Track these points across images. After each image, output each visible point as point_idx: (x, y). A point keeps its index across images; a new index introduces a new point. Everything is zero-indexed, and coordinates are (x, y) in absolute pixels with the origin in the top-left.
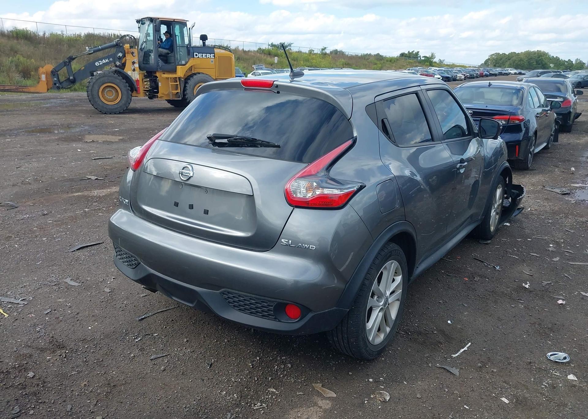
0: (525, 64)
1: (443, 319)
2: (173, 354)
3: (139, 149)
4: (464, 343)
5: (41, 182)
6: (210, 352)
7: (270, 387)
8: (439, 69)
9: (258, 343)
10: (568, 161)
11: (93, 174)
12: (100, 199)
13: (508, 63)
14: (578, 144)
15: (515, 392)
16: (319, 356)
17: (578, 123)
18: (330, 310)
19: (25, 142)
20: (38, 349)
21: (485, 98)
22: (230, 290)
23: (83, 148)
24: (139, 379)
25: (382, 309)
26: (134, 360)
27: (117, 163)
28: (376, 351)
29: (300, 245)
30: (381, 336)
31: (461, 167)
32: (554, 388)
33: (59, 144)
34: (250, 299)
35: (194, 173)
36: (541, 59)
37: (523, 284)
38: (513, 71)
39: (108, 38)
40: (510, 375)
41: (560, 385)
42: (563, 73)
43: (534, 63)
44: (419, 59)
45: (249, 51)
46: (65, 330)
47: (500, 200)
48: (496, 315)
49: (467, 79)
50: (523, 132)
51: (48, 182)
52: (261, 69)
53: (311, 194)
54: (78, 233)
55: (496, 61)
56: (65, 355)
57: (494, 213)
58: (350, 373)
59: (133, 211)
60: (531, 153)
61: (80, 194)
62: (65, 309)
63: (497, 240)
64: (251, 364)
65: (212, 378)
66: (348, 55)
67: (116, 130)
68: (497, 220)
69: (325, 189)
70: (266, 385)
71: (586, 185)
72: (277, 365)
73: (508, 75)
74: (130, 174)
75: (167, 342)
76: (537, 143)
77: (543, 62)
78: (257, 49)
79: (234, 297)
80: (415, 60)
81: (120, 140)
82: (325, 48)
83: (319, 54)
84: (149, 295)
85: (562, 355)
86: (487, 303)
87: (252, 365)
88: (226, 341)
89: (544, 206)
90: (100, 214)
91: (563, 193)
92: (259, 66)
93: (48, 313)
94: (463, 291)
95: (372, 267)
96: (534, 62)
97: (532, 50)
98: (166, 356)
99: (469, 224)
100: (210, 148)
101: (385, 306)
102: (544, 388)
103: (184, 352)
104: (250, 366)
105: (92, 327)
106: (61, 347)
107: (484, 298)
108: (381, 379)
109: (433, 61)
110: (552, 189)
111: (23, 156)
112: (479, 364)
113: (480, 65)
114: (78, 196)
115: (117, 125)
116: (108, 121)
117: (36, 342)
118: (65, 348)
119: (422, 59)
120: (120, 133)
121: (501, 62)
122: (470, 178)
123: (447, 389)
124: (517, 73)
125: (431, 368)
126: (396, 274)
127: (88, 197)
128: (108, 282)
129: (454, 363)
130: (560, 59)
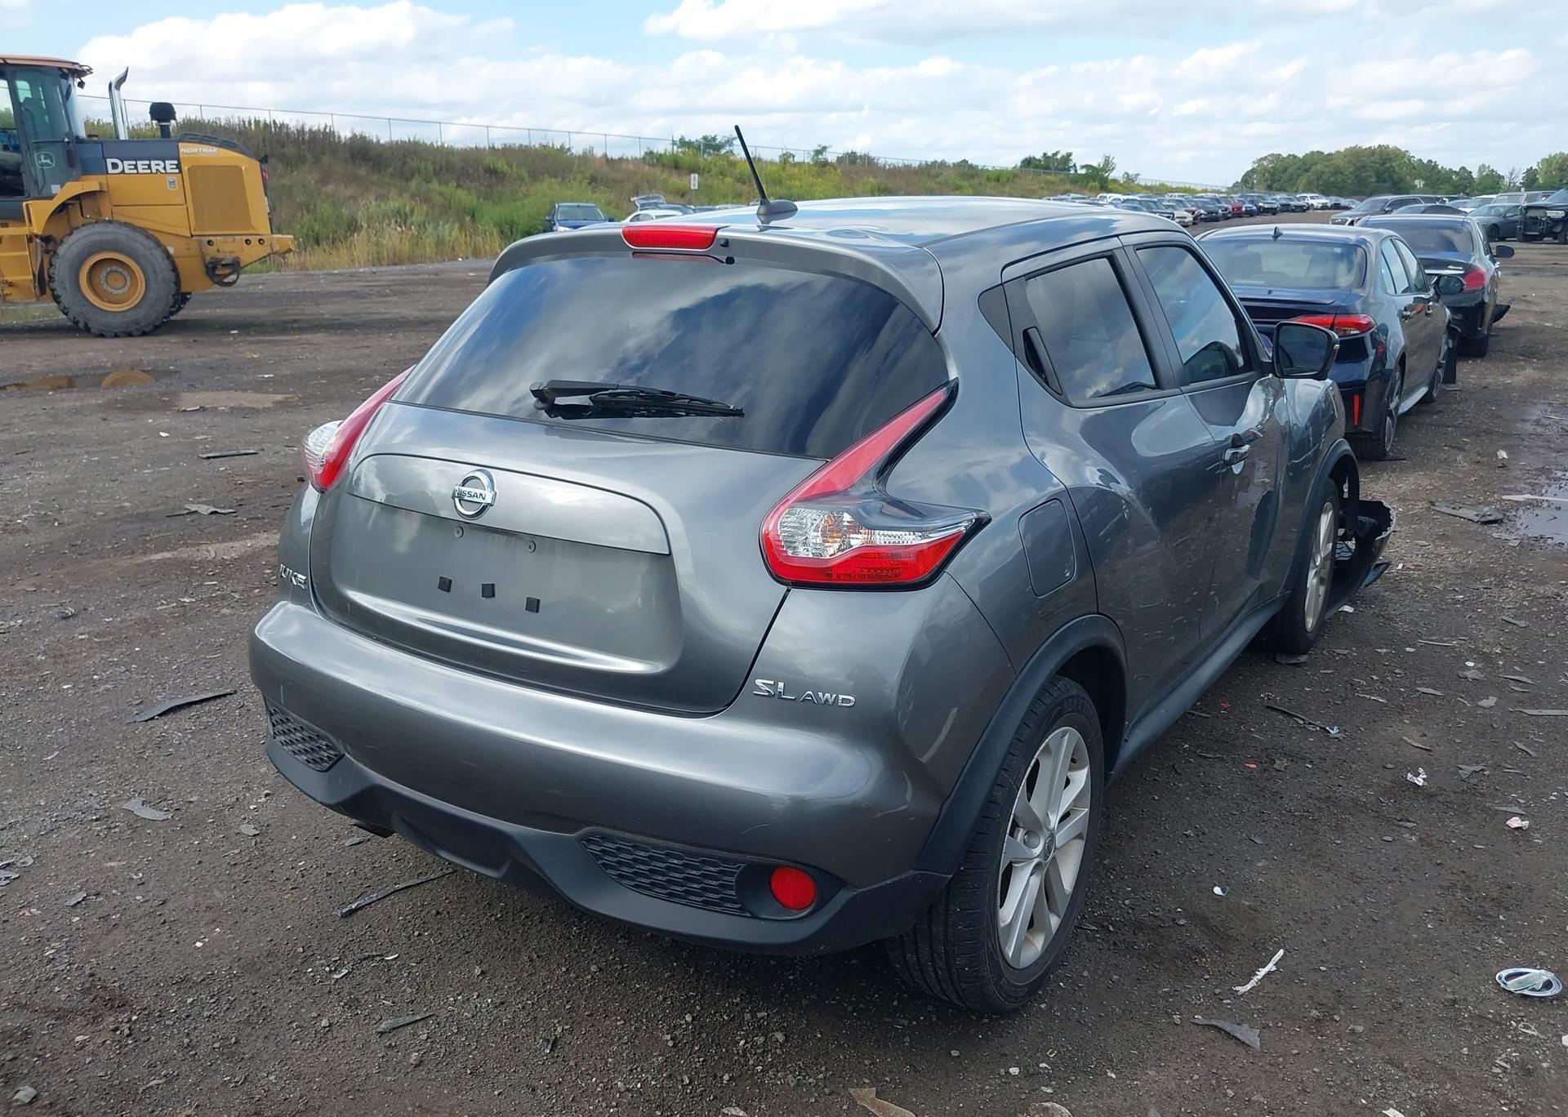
0: (1349, 181)
1: (1200, 882)
2: (443, 1014)
3: (334, 430)
4: (1265, 949)
5: (56, 524)
6: (549, 1003)
7: (728, 1104)
8: (1126, 197)
9: (686, 972)
10: (1488, 432)
11: (204, 499)
12: (224, 569)
13: (1304, 181)
14: (1509, 388)
15: (1422, 1091)
16: (862, 1006)
17: (1501, 333)
18: (896, 879)
19: (12, 414)
20: (48, 1012)
21: (1264, 270)
22: (607, 831)
23: (176, 429)
24: (345, 1094)
25: (1038, 865)
26: (329, 1036)
27: (272, 466)
28: (1024, 986)
29: (809, 695)
30: (1035, 942)
31: (1236, 458)
32: (1529, 1073)
33: (110, 418)
34: (668, 855)
35: (496, 493)
36: (1388, 168)
37: (1409, 775)
38: (1318, 201)
39: (240, 132)
40: (1401, 1040)
41: (1545, 1065)
42: (1448, 203)
43: (1370, 180)
44: (1072, 172)
45: (621, 160)
46: (128, 952)
47: (1328, 542)
48: (1345, 865)
49: (1201, 224)
50: (1372, 358)
51: (76, 525)
52: (656, 206)
53: (836, 546)
54: (162, 668)
55: (1273, 175)
56: (130, 1028)
57: (1315, 581)
58: (955, 1053)
59: (319, 605)
60: (1390, 414)
61: (167, 555)
62: (126, 891)
63: (1325, 652)
64: (669, 1037)
65: (560, 1083)
66: (885, 166)
67: (266, 376)
68: (1321, 599)
69: (877, 532)
70: (715, 1098)
71: (1542, 495)
72: (745, 1037)
73: (1304, 211)
74: (311, 499)
75: (426, 977)
76: (1404, 388)
77: (1395, 176)
78: (643, 154)
79: (618, 849)
80: (1062, 175)
81: (276, 403)
82: (824, 148)
83: (808, 163)
84: (369, 840)
85: (1538, 975)
86: (1317, 833)
87: (671, 1039)
88: (593, 968)
89: (1438, 555)
90: (225, 611)
91: (1483, 520)
92: (648, 198)
93: (78, 903)
94: (1246, 800)
95: (1012, 751)
96: (1370, 176)
97: (1365, 144)
98: (423, 1022)
99: (1253, 612)
100: (541, 423)
101: (1046, 857)
102: (1501, 1076)
103: (476, 1007)
104: (667, 1041)
105: (207, 940)
106: (116, 1003)
107: (1307, 818)
108: (1043, 1065)
109: (1110, 178)
110: (1454, 508)
111: (9, 456)
112: (1314, 1013)
113: (1231, 185)
114: (164, 562)
115: (267, 363)
116: (242, 353)
117: (45, 990)
118: (127, 1007)
119: (1079, 172)
120: (277, 384)
121: (1285, 176)
122: (1251, 486)
123: (1232, 1089)
124: (1329, 205)
125: (1179, 1028)
126: (1075, 763)
127: (191, 565)
128: (252, 807)
129: (1244, 1009)
130: (1440, 167)
